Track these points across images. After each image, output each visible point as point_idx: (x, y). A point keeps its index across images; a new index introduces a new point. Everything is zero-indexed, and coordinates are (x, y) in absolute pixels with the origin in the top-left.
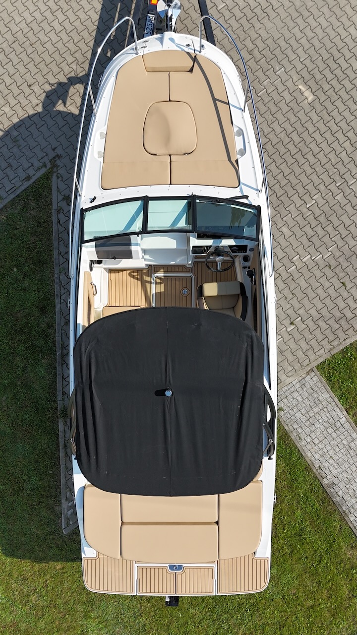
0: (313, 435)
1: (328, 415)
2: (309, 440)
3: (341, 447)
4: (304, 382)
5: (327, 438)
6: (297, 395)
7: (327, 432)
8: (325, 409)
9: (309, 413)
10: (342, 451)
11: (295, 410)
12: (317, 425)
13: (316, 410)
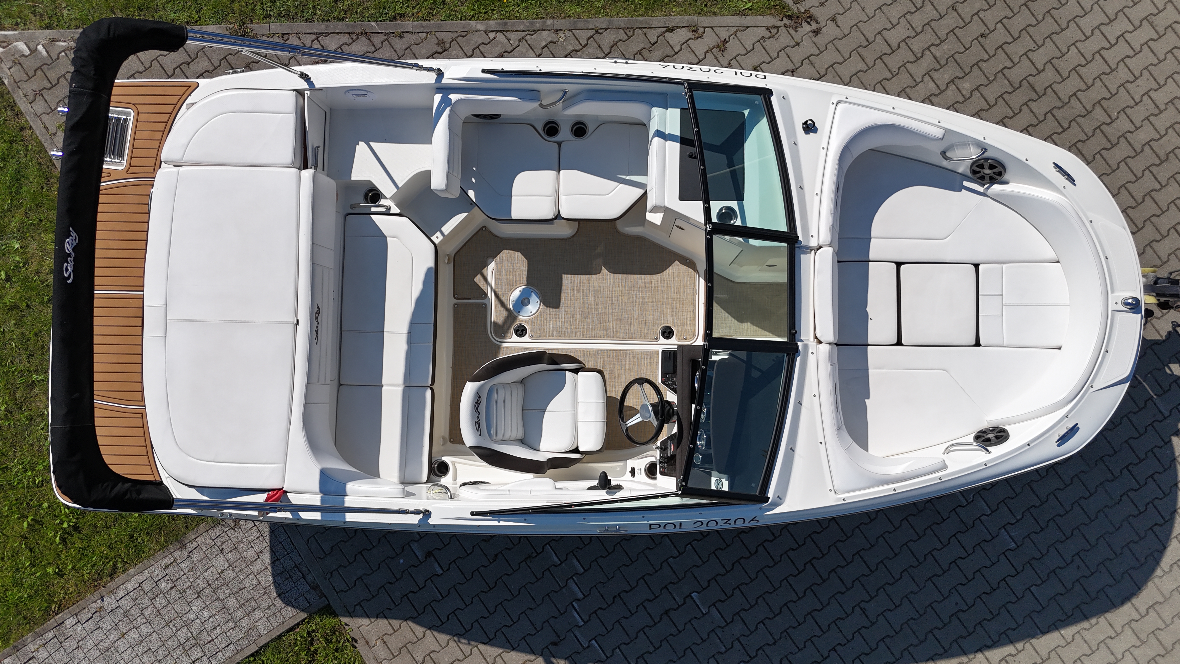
2: (163, 585)
8: (231, 624)
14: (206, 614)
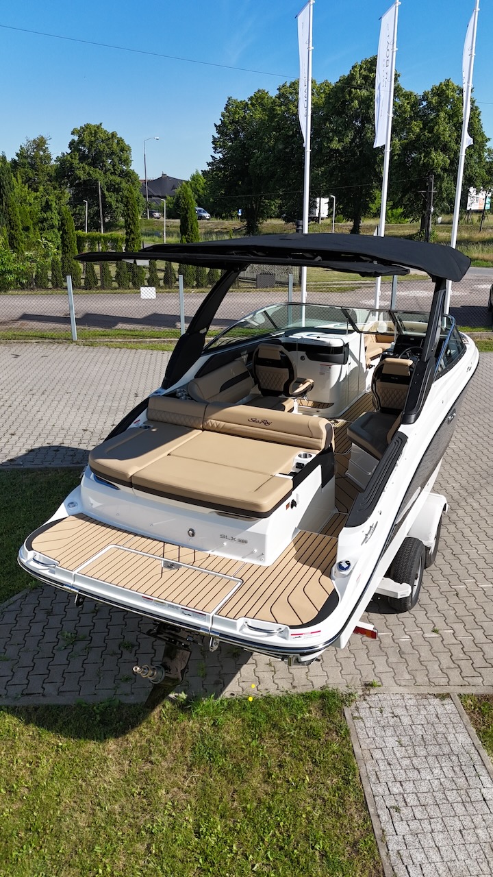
0: (409, 787)
1: (457, 769)
2: (396, 789)
3: (470, 838)
4: (425, 703)
5: (441, 806)
6: (404, 712)
7: (442, 796)
8: (454, 758)
9: (417, 748)
10: (470, 848)
11: (389, 732)
12: (426, 774)
13: (434, 750)
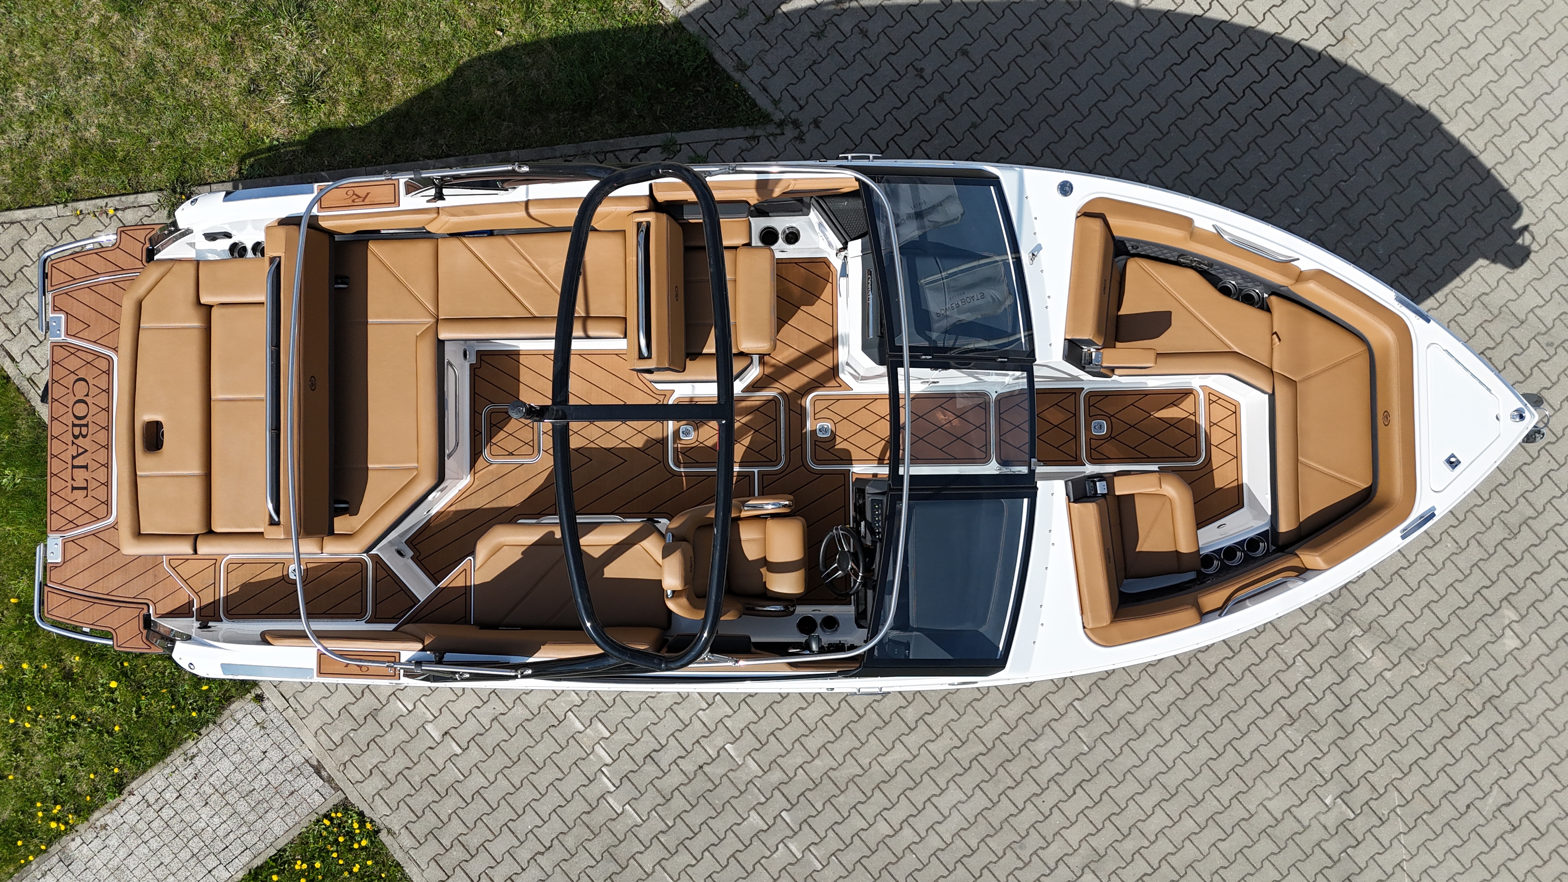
0: (180, 804)
1: (232, 836)
2: (169, 795)
4: (306, 773)
5: (177, 839)
6: (276, 759)
7: (190, 836)
8: (245, 829)
9: (234, 792)
11: (237, 758)
12: (206, 812)
13: (243, 807)
14: (216, 820)
